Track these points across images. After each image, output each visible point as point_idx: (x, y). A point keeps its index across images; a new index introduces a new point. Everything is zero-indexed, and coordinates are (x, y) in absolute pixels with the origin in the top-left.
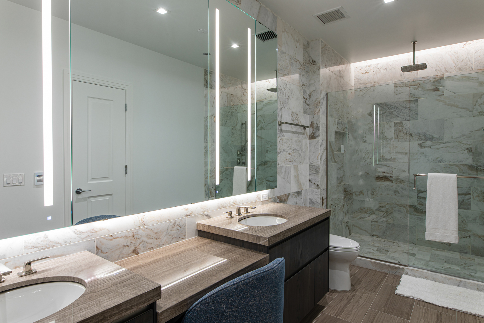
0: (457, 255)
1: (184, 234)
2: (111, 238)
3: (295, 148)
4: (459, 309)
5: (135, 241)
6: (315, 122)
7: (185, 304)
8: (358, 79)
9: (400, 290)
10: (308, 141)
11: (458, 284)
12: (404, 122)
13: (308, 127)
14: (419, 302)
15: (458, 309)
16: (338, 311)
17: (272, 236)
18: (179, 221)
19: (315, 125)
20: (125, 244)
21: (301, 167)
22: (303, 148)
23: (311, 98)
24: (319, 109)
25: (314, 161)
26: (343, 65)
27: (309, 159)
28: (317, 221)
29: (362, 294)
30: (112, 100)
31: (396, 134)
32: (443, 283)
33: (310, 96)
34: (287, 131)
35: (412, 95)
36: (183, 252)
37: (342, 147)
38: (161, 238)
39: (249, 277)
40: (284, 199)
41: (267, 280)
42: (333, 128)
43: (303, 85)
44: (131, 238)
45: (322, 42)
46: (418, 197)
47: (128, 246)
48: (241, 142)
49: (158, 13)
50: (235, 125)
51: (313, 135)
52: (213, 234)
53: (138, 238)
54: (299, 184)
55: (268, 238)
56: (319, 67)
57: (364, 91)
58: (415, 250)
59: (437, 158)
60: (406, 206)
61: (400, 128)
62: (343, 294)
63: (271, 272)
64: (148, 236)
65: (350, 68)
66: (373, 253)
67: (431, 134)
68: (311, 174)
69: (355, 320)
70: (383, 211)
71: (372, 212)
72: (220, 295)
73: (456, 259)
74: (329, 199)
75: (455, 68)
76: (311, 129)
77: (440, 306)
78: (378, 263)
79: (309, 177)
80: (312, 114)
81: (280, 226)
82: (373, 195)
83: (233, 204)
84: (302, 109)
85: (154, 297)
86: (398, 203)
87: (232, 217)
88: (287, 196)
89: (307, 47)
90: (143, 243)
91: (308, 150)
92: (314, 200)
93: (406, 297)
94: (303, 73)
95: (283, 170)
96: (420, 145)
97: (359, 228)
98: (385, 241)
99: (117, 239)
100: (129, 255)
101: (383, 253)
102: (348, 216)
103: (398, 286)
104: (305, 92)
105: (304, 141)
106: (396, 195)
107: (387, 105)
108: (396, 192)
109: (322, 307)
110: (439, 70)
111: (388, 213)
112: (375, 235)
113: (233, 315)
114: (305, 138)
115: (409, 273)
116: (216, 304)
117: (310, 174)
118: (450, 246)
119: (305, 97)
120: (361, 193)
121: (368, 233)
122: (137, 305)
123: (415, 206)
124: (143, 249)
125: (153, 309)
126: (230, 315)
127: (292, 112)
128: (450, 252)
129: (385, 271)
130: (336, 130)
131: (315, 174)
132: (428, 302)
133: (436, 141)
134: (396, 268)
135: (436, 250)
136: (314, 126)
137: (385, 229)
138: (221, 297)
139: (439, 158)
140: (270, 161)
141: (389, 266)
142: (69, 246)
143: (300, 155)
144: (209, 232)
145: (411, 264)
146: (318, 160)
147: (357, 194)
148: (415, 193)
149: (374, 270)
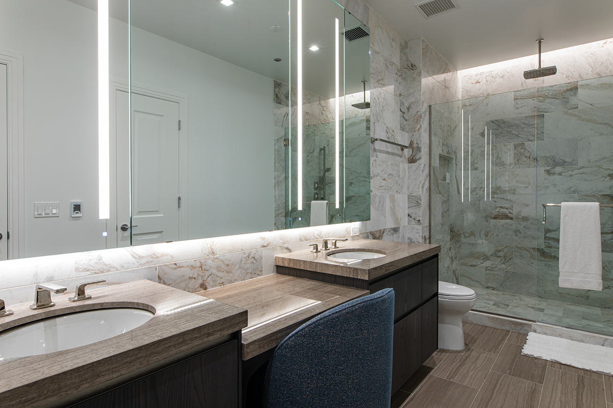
0: (598, 311)
1: (260, 269)
2: (175, 266)
3: (391, 173)
4: (606, 372)
5: (203, 273)
6: (415, 142)
7: (275, 337)
8: (467, 91)
9: (527, 350)
10: (406, 165)
11: (602, 343)
12: (526, 143)
13: (406, 147)
14: (553, 364)
15: (604, 372)
16: (450, 373)
17: (373, 269)
18: (254, 252)
19: (415, 145)
20: (191, 276)
21: (397, 196)
22: (401, 173)
23: (410, 112)
24: (420, 125)
25: (414, 191)
26: (449, 73)
27: (408, 188)
28: (424, 257)
29: (480, 355)
30: (163, 116)
31: (516, 159)
32: (582, 341)
33: (408, 109)
34: (381, 151)
35: (536, 108)
36: (261, 288)
37: (448, 175)
38: (233, 271)
39: (354, 304)
40: (378, 236)
41: (376, 310)
42: (437, 151)
43: (400, 95)
44: (198, 269)
45: (423, 41)
46: (546, 238)
47: (195, 278)
48: (319, 173)
49: (221, 4)
50: (311, 151)
51: (413, 158)
52: (296, 269)
53: (206, 269)
54: (396, 220)
55: (369, 270)
56: (420, 73)
57: (475, 106)
58: (543, 305)
59: (570, 188)
60: (530, 249)
61: (522, 150)
62: (455, 355)
63: (381, 301)
64: (218, 268)
65: (457, 77)
66: (489, 307)
67: (561, 158)
68: (410, 207)
69: (473, 383)
70: (500, 257)
71: (486, 258)
72: (319, 325)
73: (596, 315)
74: (433, 239)
75: (591, 73)
76: (410, 150)
77: (580, 369)
78: (497, 318)
79: (407, 211)
80: (412, 132)
81: (381, 259)
82: (487, 236)
83: (317, 236)
84: (399, 124)
85: (239, 323)
86: (519, 246)
87: (317, 251)
88: (382, 232)
89: (404, 47)
90: (212, 276)
91: (407, 176)
92: (414, 240)
93: (536, 358)
94: (400, 79)
95: (377, 200)
96: (548, 172)
97: (469, 278)
98: (503, 294)
99: (182, 269)
100: (196, 289)
101: (502, 308)
102: (456, 262)
103: (525, 345)
104: (402, 104)
105: (401, 165)
106: (517, 236)
107: (504, 122)
108: (517, 232)
109: (429, 369)
110: (572, 76)
111: (506, 259)
112: (491, 288)
113: (336, 351)
114: (403, 162)
115: (538, 331)
116: (314, 336)
117: (408, 208)
118: (588, 299)
119: (403, 110)
120: (472, 234)
121: (480, 284)
122: (220, 330)
123: (542, 249)
124: (212, 283)
125: (238, 339)
126: (331, 351)
127: (387, 127)
128: (588, 307)
129: (507, 328)
130: (441, 153)
131: (415, 206)
132: (565, 363)
133: (569, 167)
134: (521, 324)
135: (570, 305)
136: (414, 147)
137: (503, 279)
138: (320, 327)
139: (572, 187)
140: (355, 196)
141: (511, 321)
142: (126, 272)
143: (397, 181)
144: (291, 267)
145: (540, 319)
146: (419, 188)
147: (467, 235)
148: (542, 232)
149: (492, 328)
